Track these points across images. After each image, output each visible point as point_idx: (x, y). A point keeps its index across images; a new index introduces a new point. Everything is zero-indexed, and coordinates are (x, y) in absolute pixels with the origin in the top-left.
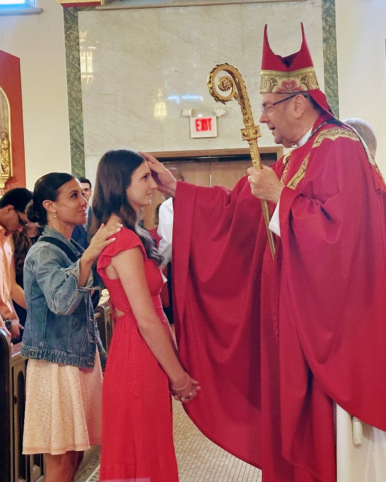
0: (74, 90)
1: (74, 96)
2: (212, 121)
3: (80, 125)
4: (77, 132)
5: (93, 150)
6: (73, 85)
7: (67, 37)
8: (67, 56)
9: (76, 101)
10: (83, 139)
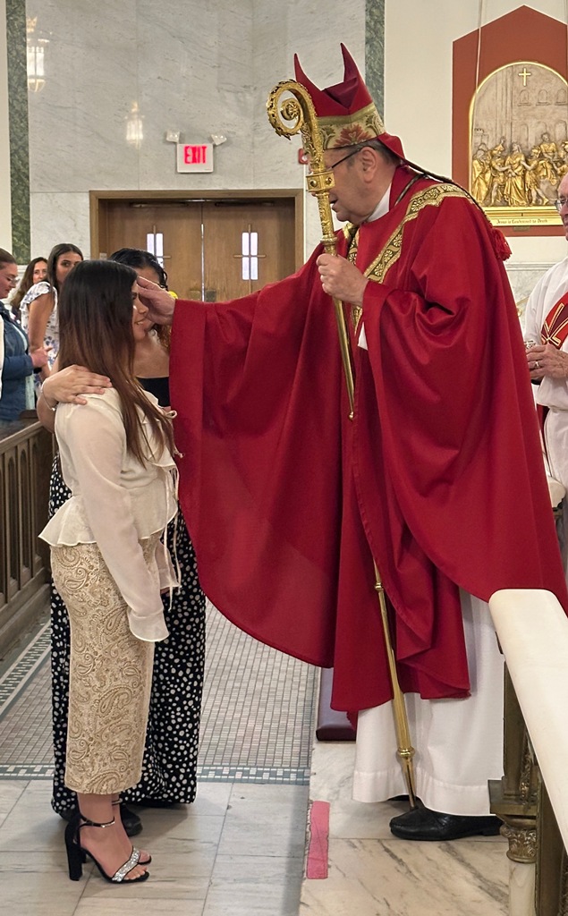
0: (18, 100)
1: (17, 108)
2: (206, 150)
3: (24, 149)
4: (20, 159)
5: (41, 185)
6: (16, 92)
7: (10, 25)
8: (9, 52)
9: (20, 115)
10: (28, 169)
